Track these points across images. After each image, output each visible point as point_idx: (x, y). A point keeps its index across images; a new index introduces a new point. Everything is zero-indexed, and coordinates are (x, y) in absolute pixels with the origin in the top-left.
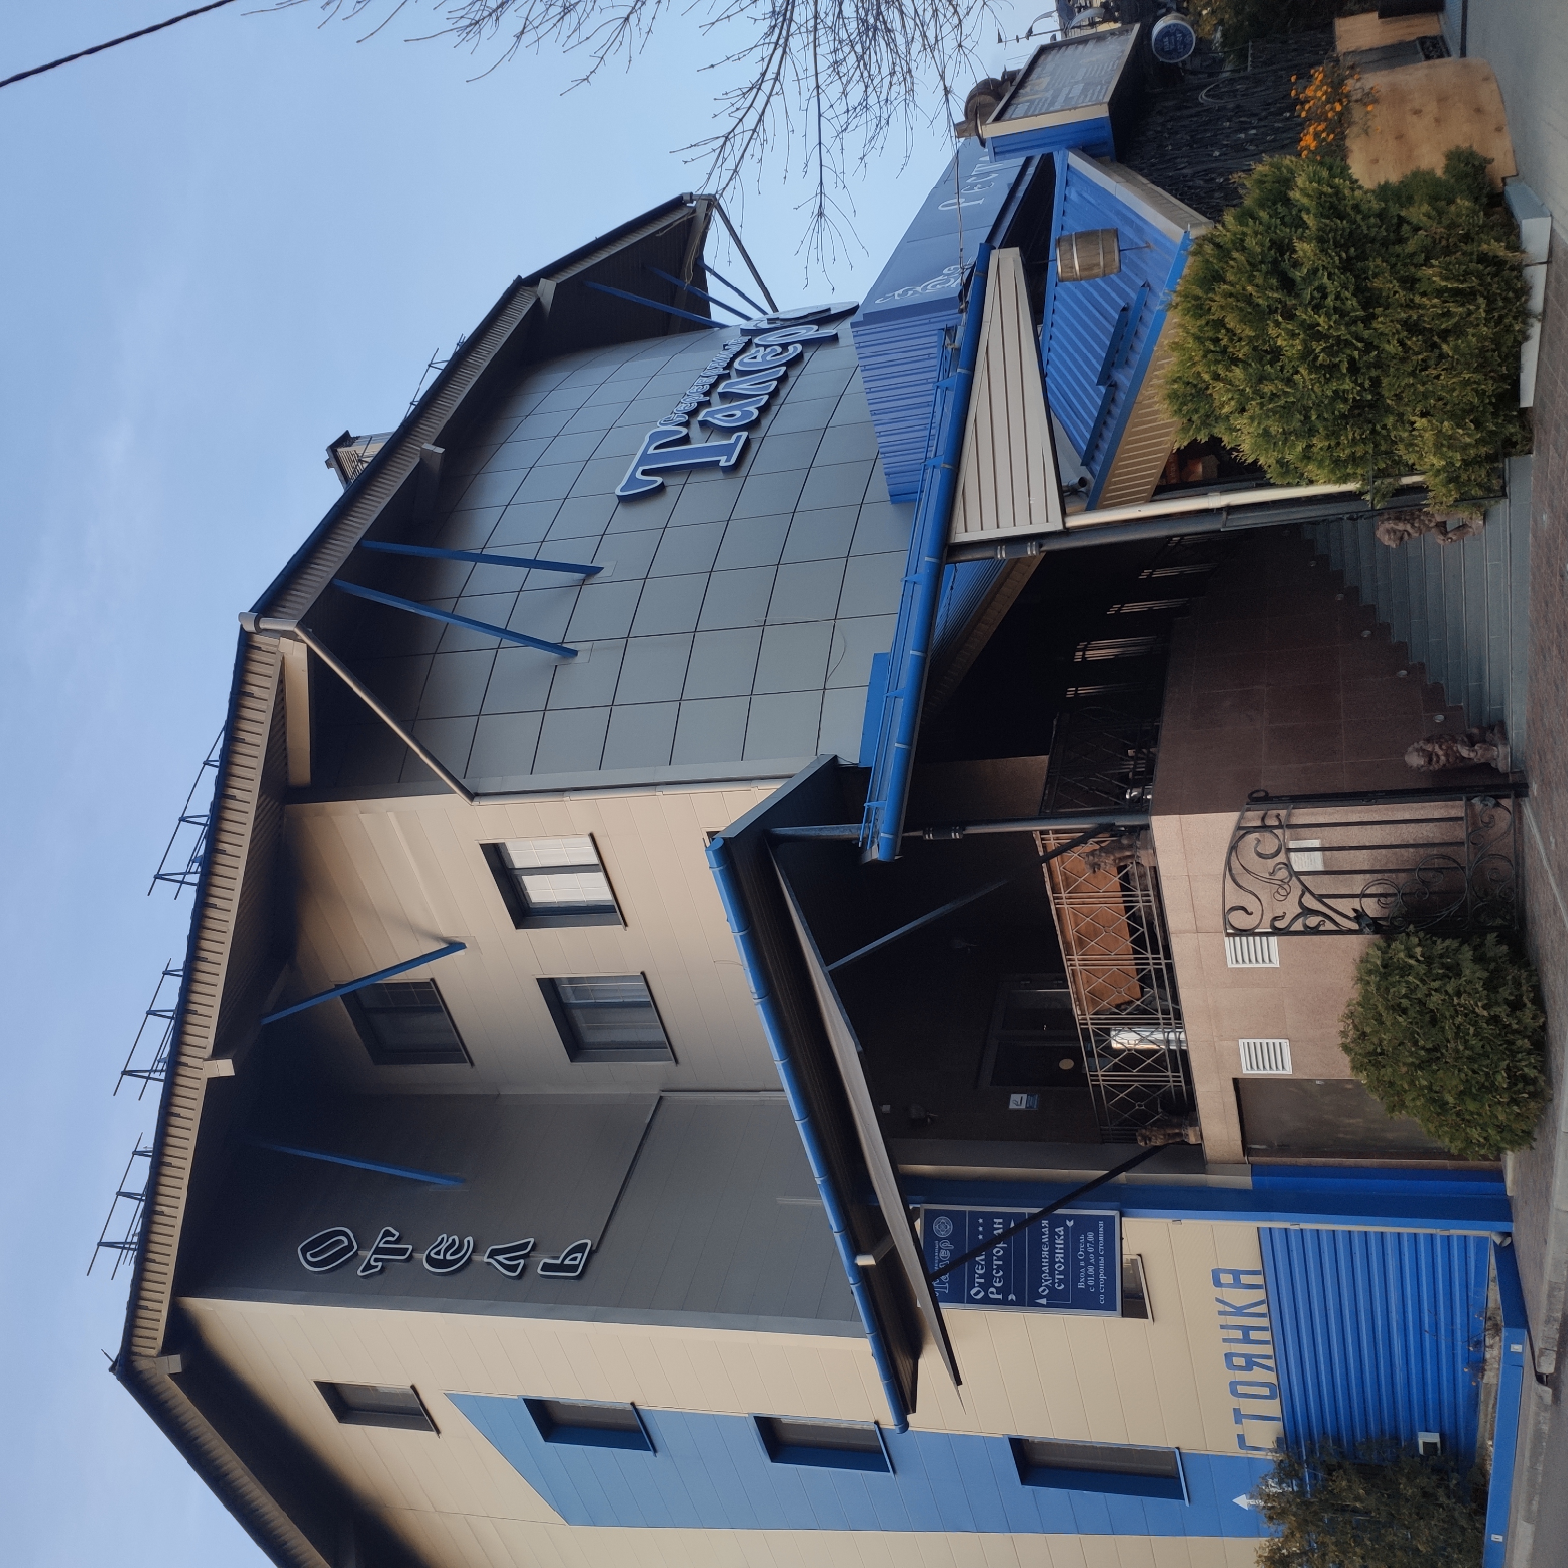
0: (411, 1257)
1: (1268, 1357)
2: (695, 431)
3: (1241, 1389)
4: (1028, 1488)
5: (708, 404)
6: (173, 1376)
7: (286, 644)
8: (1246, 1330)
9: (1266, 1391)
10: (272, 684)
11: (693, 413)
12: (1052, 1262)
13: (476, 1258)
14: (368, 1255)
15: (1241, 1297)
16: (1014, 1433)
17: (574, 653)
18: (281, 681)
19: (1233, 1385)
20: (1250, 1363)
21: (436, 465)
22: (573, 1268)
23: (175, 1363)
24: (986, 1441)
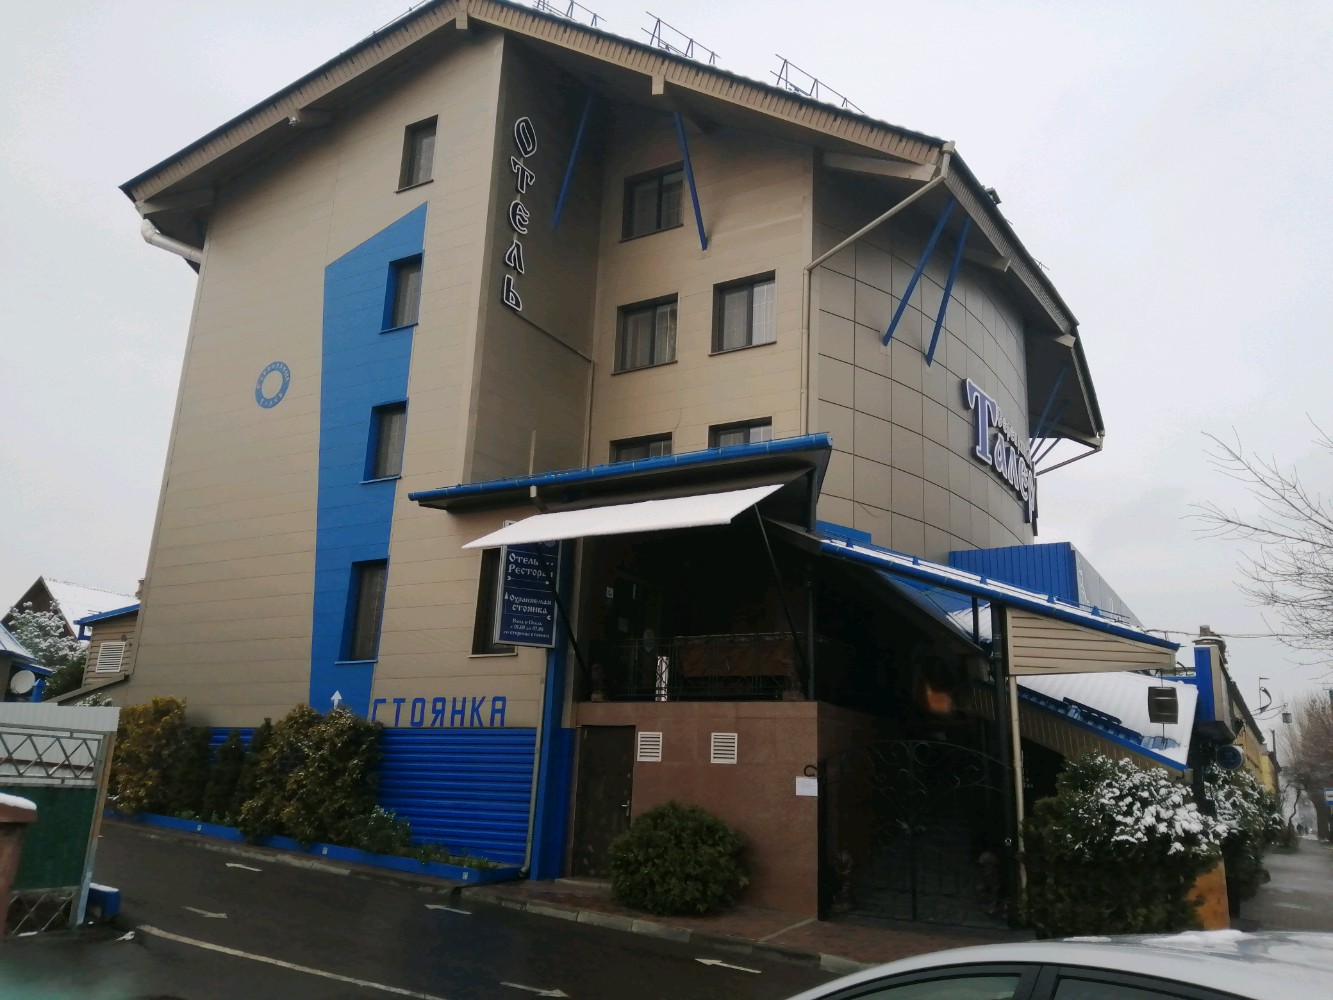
0: (518, 191)
1: (442, 723)
2: (994, 431)
3: (419, 705)
4: (350, 565)
5: (1006, 440)
6: (453, 22)
7: (931, 168)
8: (462, 712)
9: (417, 719)
10: (906, 155)
11: (1001, 430)
12: (528, 604)
13: (515, 236)
14: (521, 163)
15: (485, 711)
16: (392, 561)
17: (885, 344)
18: (905, 161)
19: (422, 701)
20: (437, 713)
21: (997, 266)
22: (508, 299)
23: (462, 24)
24: (387, 544)
